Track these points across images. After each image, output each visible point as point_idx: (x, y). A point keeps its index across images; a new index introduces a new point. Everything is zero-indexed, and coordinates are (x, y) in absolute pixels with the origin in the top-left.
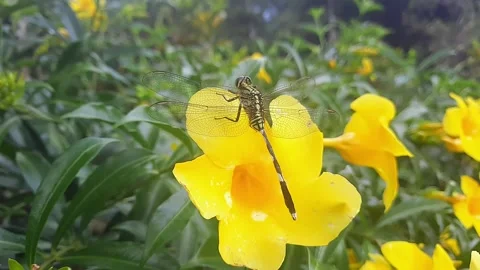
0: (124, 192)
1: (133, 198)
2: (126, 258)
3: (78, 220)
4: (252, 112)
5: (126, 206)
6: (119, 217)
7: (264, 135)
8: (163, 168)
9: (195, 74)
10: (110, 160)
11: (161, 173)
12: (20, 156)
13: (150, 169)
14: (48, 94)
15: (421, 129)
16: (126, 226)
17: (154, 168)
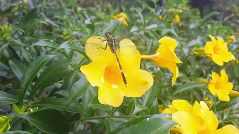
0: (58, 79)
1: (62, 81)
2: (61, 105)
3: (38, 91)
4: (111, 46)
5: (59, 85)
6: (56, 89)
7: (116, 55)
8: (76, 68)
9: (91, 23)
10: (53, 64)
11: (75, 70)
12: (10, 62)
13: (70, 68)
14: (21, 33)
15: (196, 51)
16: (60, 93)
17: (72, 68)
